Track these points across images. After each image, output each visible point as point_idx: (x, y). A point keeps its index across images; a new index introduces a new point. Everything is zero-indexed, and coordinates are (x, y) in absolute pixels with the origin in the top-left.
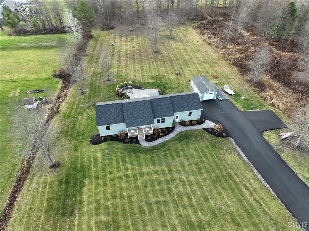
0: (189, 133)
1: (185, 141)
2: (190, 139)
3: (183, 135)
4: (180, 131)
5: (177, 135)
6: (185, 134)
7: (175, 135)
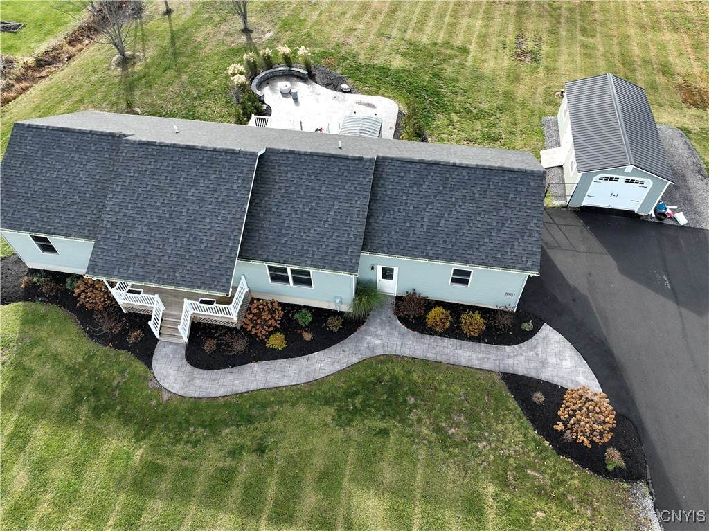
0: (416, 377)
2: (402, 421)
3: (379, 381)
4: (379, 352)
5: (353, 367)
6: (393, 377)
7: (337, 368)
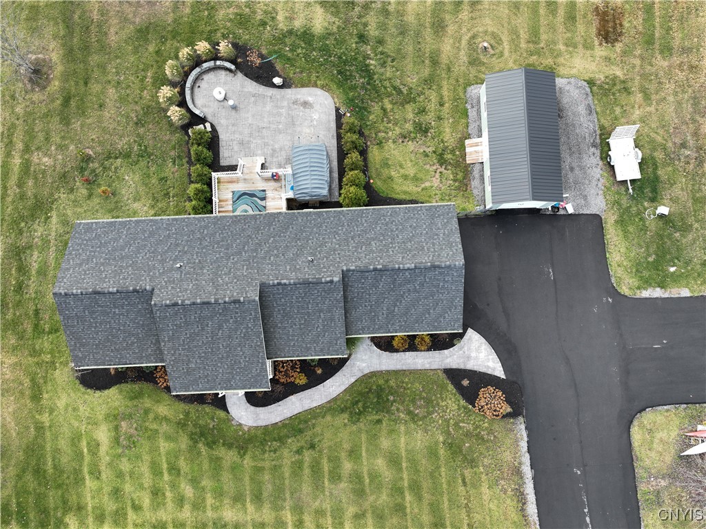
0: (392, 383)
1: (369, 418)
3: (370, 390)
4: (366, 371)
5: (352, 385)
6: (378, 386)
7: (343, 388)
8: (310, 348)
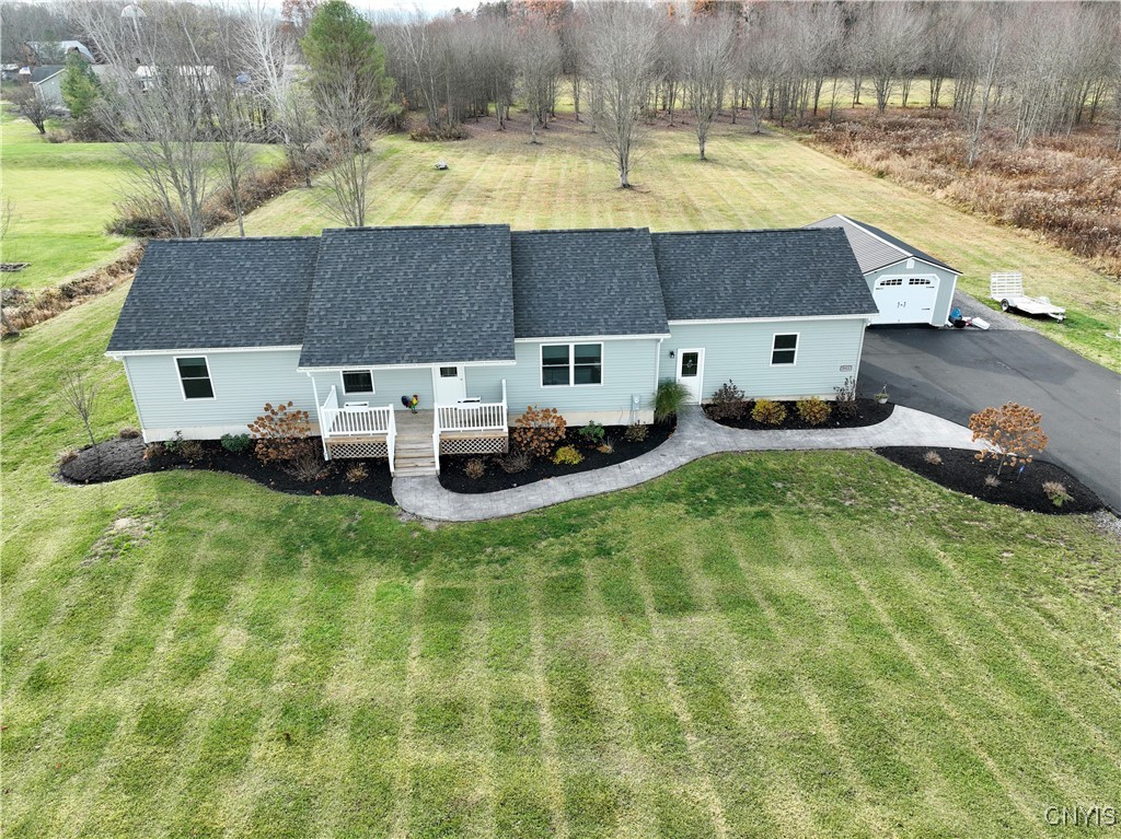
0: (771, 465)
1: (739, 509)
2: (781, 503)
3: (726, 474)
4: (710, 451)
5: (683, 468)
6: (744, 469)
8: (597, 321)
